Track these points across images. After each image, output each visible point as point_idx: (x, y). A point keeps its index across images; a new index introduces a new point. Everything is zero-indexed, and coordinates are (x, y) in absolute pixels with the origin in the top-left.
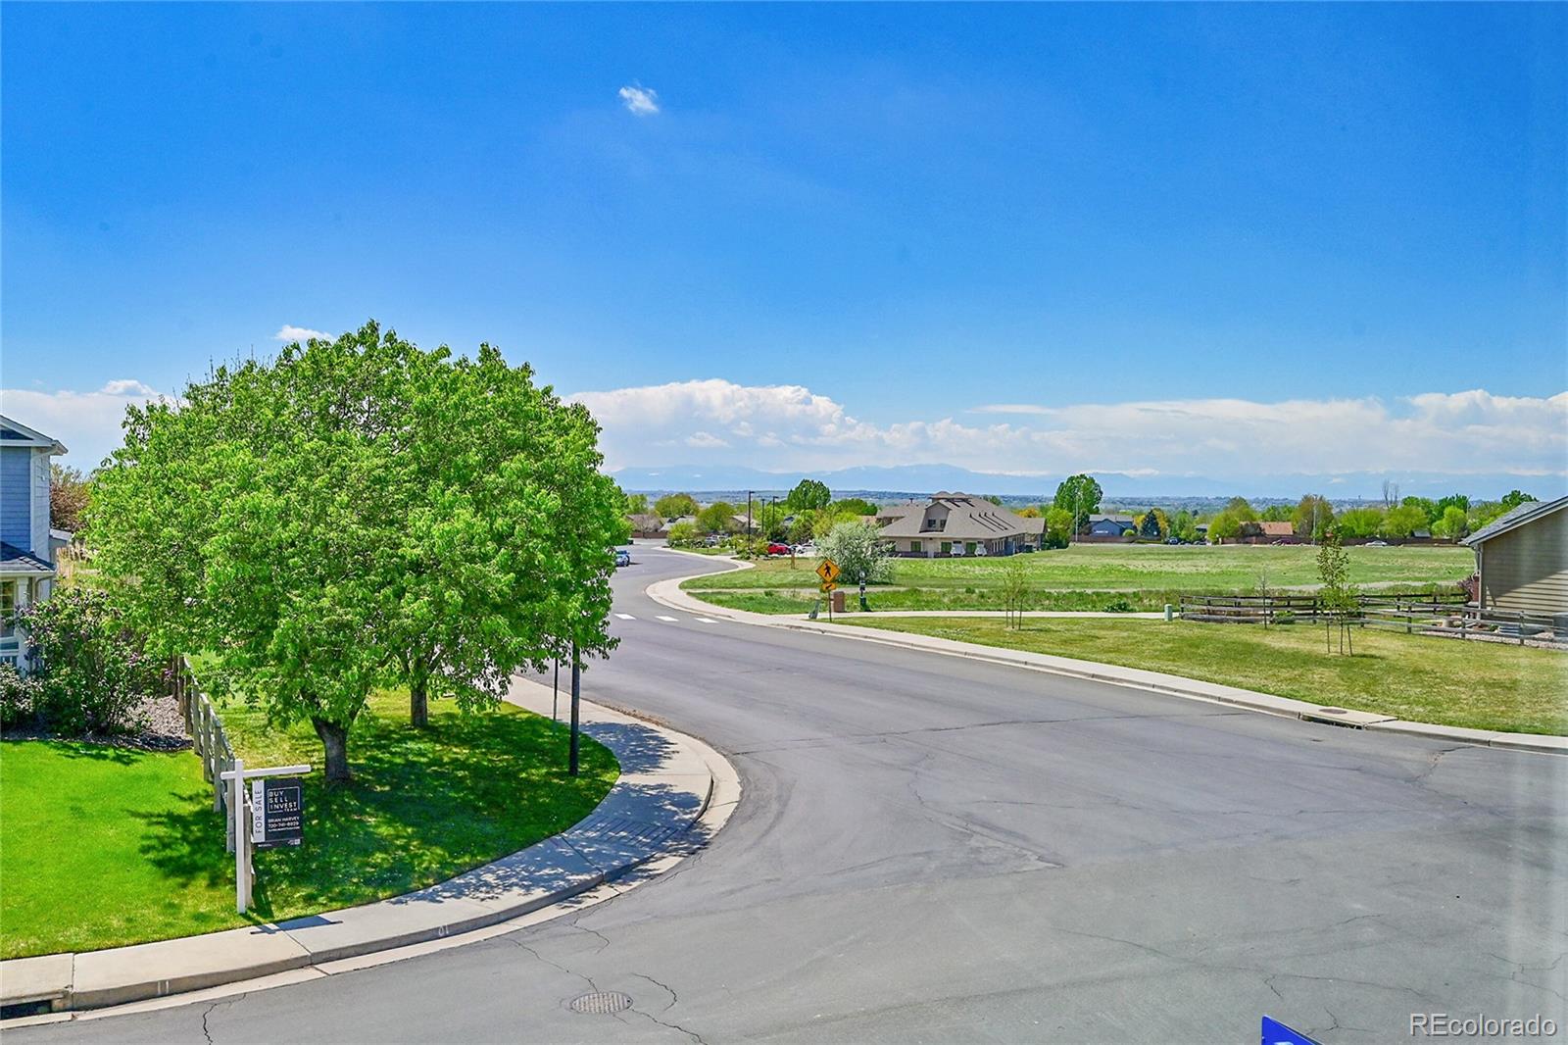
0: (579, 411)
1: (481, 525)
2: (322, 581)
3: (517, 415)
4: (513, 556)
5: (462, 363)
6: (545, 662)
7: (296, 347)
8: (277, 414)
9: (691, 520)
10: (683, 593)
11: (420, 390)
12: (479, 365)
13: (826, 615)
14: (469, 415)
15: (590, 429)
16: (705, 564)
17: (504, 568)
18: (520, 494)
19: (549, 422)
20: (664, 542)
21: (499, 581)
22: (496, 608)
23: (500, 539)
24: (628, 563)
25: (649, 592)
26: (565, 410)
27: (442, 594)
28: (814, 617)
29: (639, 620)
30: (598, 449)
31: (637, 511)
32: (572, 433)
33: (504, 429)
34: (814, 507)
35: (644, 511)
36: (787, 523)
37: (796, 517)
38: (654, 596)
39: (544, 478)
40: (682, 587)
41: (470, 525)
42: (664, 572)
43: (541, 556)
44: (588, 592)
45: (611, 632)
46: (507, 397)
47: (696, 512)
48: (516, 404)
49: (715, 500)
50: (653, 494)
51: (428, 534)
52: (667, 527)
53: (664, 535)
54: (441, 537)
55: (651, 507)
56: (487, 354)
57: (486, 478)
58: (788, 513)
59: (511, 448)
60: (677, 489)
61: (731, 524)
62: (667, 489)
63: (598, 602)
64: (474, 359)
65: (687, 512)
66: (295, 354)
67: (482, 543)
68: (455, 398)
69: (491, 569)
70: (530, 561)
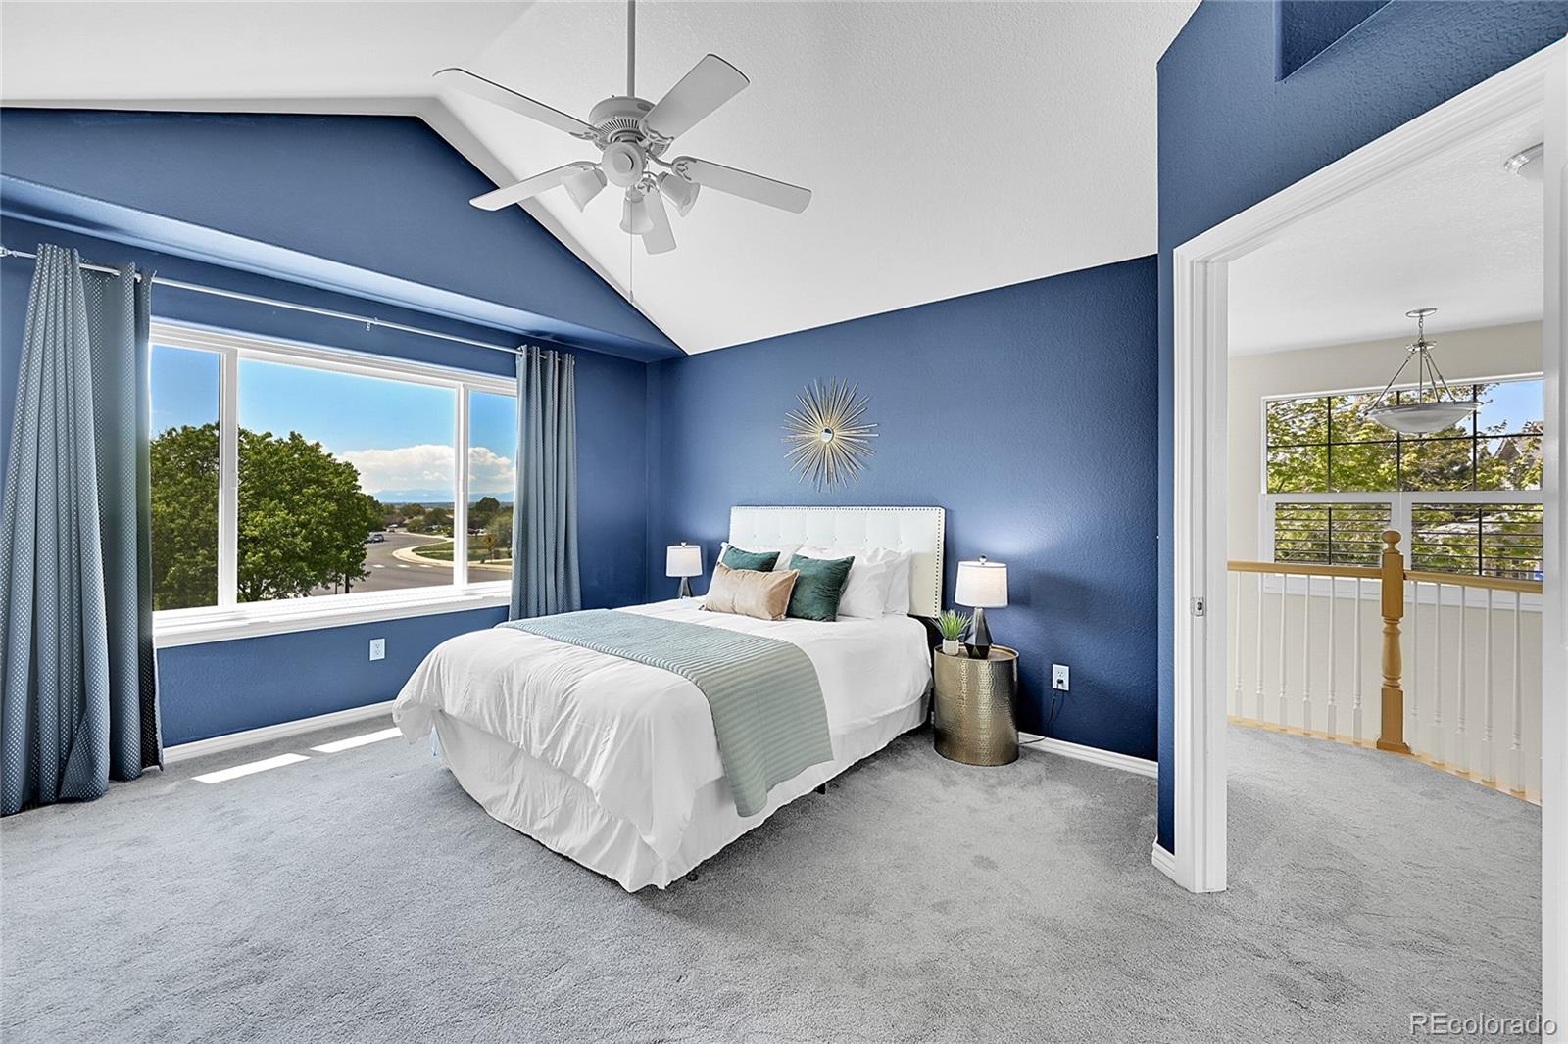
0: (348, 465)
1: (292, 518)
2: (196, 548)
3: (313, 467)
4: (311, 533)
5: (281, 441)
6: (329, 585)
7: (174, 429)
8: (164, 464)
9: (422, 518)
10: (414, 554)
11: (256, 454)
12: (290, 442)
13: (489, 561)
14: (285, 467)
15: (354, 475)
16: (429, 540)
17: (305, 539)
18: (314, 504)
19: (331, 470)
20: (405, 529)
21: (303, 545)
22: (301, 559)
23: (303, 525)
24: (383, 540)
25: (394, 554)
26: (340, 465)
27: (269, 552)
28: (483, 562)
29: (387, 567)
30: (358, 483)
31: (388, 514)
32: (344, 475)
33: (305, 474)
34: (491, 511)
35: (394, 513)
36: (476, 519)
37: (481, 515)
38: (397, 556)
39: (328, 497)
40: (413, 551)
41: (285, 520)
42: (404, 543)
43: (326, 534)
44: (353, 550)
45: (366, 569)
46: (306, 458)
47: (424, 513)
48: (313, 462)
49: (436, 507)
50: (399, 504)
51: (261, 525)
52: (407, 521)
53: (405, 526)
54: (269, 525)
55: (397, 511)
56: (293, 436)
57: (295, 497)
58: (476, 513)
59: (309, 482)
60: (413, 502)
61: (444, 520)
62: (407, 502)
63: (359, 556)
64: (286, 439)
65: (418, 513)
66: (174, 433)
67: (293, 528)
68: (276, 459)
69: (298, 540)
70: (320, 535)
